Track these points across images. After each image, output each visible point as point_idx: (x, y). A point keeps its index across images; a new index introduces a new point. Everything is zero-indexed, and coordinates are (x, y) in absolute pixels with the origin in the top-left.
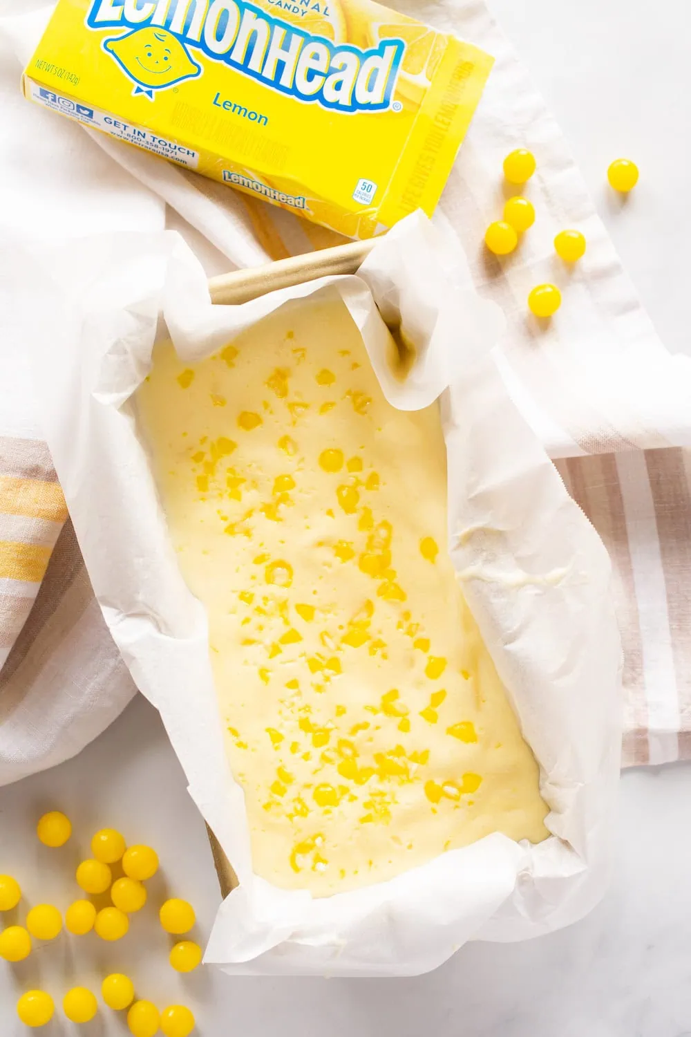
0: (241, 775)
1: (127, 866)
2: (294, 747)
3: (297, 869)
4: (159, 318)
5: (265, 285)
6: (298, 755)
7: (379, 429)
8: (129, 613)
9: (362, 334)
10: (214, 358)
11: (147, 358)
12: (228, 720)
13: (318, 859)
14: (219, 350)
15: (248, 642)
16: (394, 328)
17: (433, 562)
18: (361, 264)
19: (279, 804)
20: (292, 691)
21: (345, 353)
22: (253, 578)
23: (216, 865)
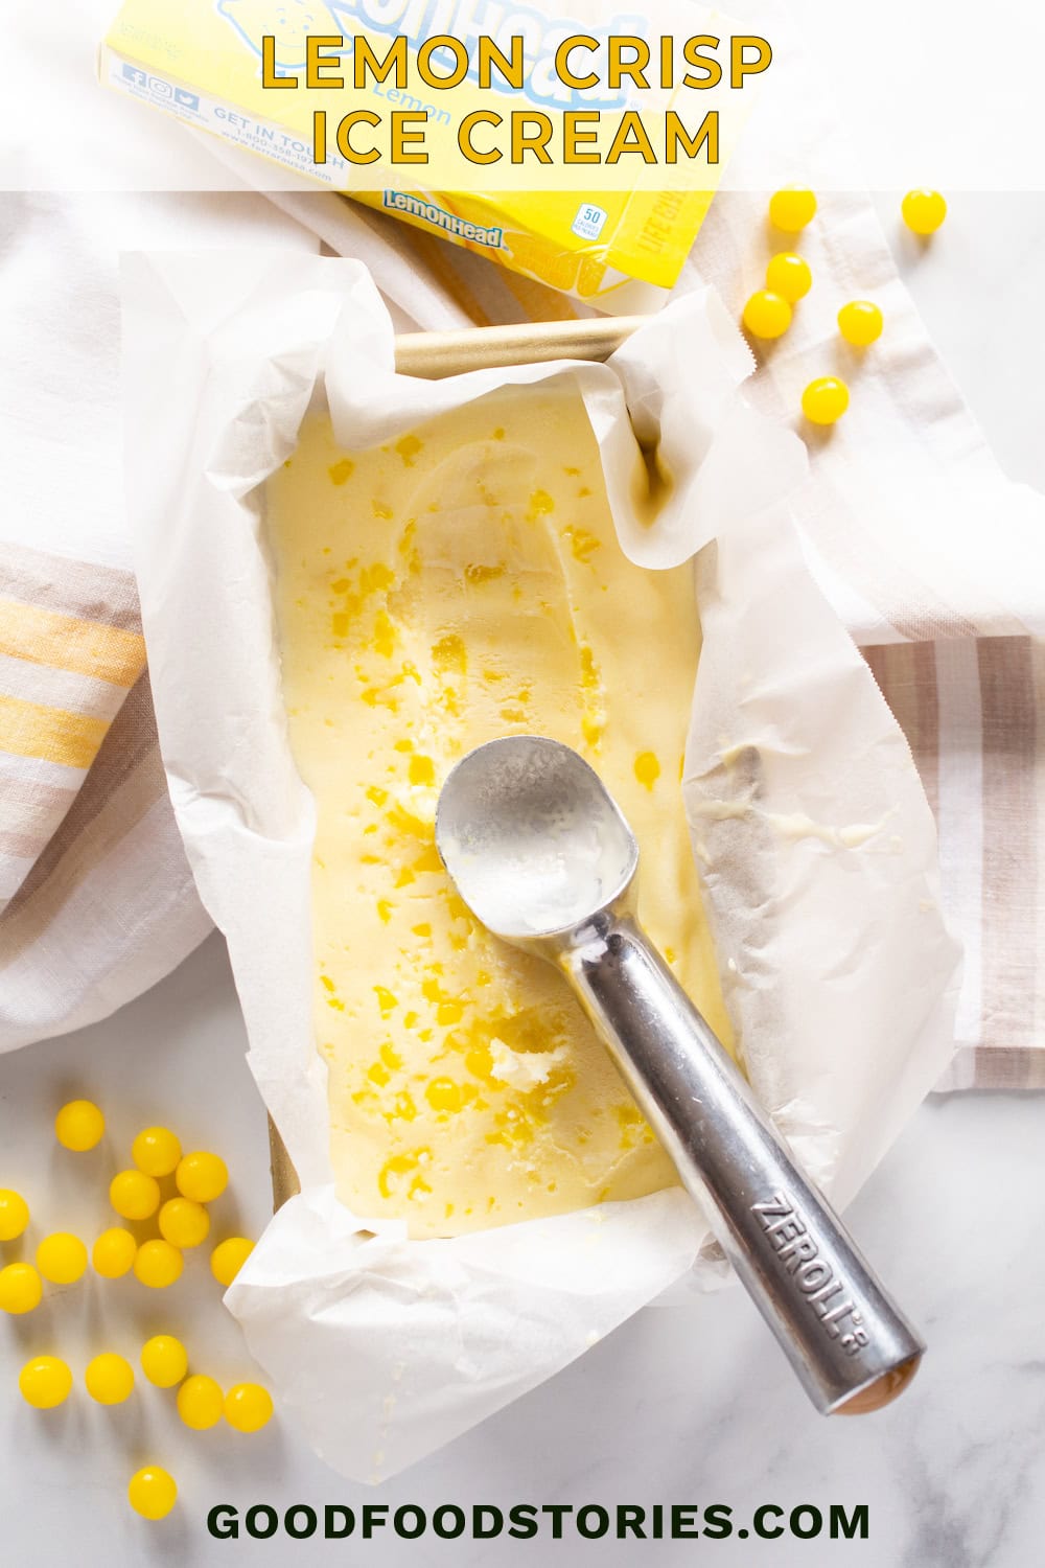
0: (328, 1046)
1: (183, 1182)
2: (411, 1019)
3: (385, 1193)
4: (316, 381)
5: (476, 358)
6: (413, 1031)
7: (605, 588)
8: (208, 791)
9: (601, 449)
10: (385, 449)
11: (291, 435)
12: (323, 965)
13: (419, 1184)
14: (396, 438)
15: (370, 859)
16: (648, 448)
17: (650, 789)
18: (615, 349)
19: (375, 1096)
20: (421, 939)
21: (574, 471)
22: (391, 769)
23: (272, 1167)
